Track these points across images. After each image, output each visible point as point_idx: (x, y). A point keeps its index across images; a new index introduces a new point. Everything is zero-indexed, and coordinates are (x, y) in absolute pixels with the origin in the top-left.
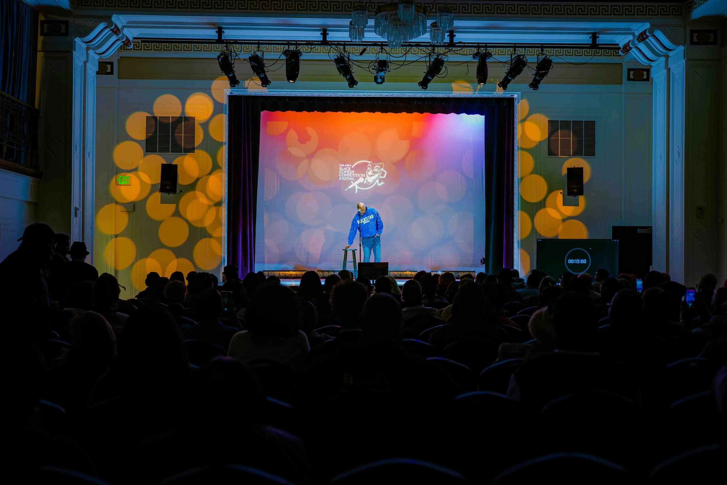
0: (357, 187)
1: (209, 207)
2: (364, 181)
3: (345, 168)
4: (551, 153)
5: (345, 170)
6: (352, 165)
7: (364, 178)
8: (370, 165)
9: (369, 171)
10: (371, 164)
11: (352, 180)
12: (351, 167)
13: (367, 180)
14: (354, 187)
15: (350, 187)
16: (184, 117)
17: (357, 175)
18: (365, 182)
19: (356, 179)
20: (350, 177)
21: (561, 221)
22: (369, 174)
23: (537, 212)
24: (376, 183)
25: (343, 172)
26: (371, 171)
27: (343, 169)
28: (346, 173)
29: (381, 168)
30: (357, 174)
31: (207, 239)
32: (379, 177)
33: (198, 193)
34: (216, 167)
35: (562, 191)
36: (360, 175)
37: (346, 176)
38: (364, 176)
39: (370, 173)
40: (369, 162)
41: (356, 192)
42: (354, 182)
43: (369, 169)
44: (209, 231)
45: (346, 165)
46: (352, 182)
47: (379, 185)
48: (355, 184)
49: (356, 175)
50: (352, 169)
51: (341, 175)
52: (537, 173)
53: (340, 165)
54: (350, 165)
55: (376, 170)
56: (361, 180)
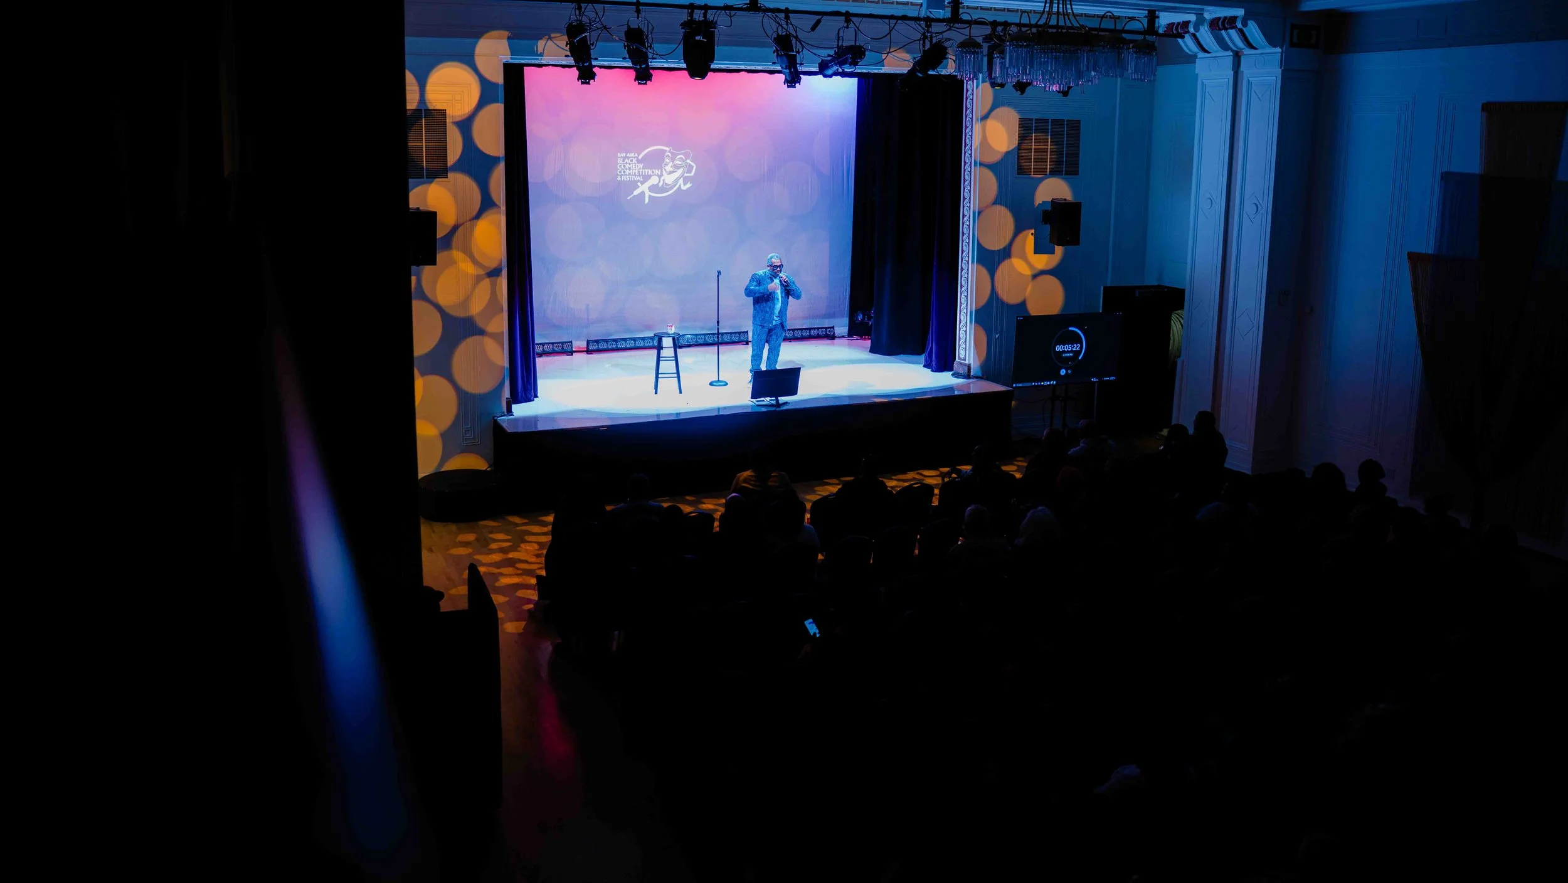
0: (648, 193)
1: (478, 279)
2: (659, 182)
3: (626, 160)
4: (1021, 171)
5: (626, 163)
6: (639, 155)
7: (660, 176)
8: (669, 154)
9: (667, 164)
10: (670, 152)
11: (638, 181)
12: (637, 158)
13: (664, 180)
14: (643, 193)
15: (636, 193)
16: (425, 110)
17: (648, 172)
18: (661, 184)
19: (647, 178)
20: (635, 175)
21: (1030, 278)
22: (667, 170)
23: (999, 264)
24: (677, 186)
25: (624, 166)
26: (671, 164)
27: (624, 161)
28: (630, 169)
29: (686, 160)
30: (646, 170)
31: (477, 338)
32: (683, 175)
33: (456, 254)
34: (487, 204)
35: (1033, 231)
36: (653, 172)
37: (630, 174)
38: (659, 174)
39: (669, 168)
40: (668, 149)
41: (647, 201)
42: (642, 183)
43: (667, 160)
44: (480, 323)
45: (628, 155)
46: (639, 184)
47: (684, 188)
48: (643, 188)
49: (645, 172)
50: (639, 161)
51: (620, 172)
52: (1001, 204)
53: (619, 154)
54: (636, 155)
55: (680, 163)
56: (654, 180)
